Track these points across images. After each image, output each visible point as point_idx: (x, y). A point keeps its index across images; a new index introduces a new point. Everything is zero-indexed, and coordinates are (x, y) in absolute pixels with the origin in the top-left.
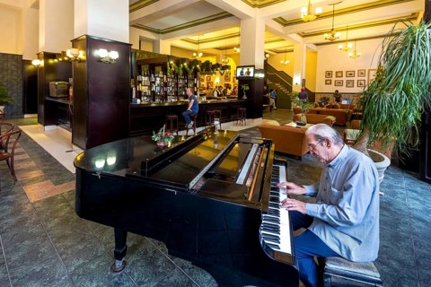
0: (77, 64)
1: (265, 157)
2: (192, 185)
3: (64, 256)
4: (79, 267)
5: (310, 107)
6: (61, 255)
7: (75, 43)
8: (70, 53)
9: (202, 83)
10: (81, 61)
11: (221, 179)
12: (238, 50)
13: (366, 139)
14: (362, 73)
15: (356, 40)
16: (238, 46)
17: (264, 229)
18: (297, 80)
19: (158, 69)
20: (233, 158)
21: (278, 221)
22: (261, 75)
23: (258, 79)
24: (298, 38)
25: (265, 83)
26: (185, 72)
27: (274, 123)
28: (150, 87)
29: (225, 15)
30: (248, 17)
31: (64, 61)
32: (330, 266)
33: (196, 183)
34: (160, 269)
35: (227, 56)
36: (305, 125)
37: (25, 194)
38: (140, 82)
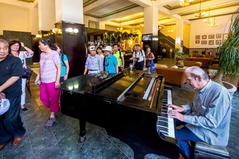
0: (58, 36)
1: (159, 85)
2: (118, 99)
3: (55, 133)
4: (63, 139)
5: (187, 56)
6: (54, 133)
7: (56, 25)
8: (54, 31)
9: (123, 45)
10: (59, 35)
11: (134, 96)
12: (143, 25)
13: (221, 75)
14: (219, 36)
15: (215, 16)
16: (143, 23)
17: (159, 124)
18: (178, 42)
19: (99, 37)
20: (140, 86)
21: (167, 120)
22: (156, 39)
23: (154, 41)
24: (179, 17)
25: (159, 43)
26: (113, 39)
27: (164, 66)
29: (135, 6)
30: (148, 6)
31: (51, 35)
32: (198, 146)
33: (121, 98)
34: (103, 143)
35: (136, 29)
36: (183, 67)
37: (36, 102)
38: (90, 45)
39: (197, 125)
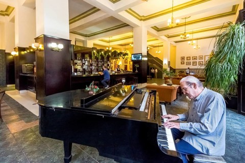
0: (39, 52)
8: (34, 46)
9: (112, 65)
10: (41, 50)
12: (132, 45)
14: (201, 58)
15: (197, 39)
16: (132, 43)
18: (165, 62)
19: (87, 56)
22: (146, 59)
23: (144, 61)
24: (166, 38)
26: (102, 58)
28: (82, 66)
29: (125, 25)
30: (138, 26)
31: (30, 52)
35: (125, 49)
37: (8, 128)
38: (76, 63)
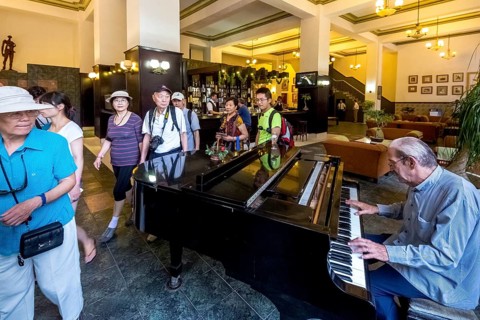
0: (131, 76)
1: (331, 177)
2: (249, 202)
3: (123, 268)
4: (137, 280)
5: (390, 119)
6: (120, 266)
7: (128, 54)
8: (124, 65)
10: (134, 73)
11: (281, 199)
12: (298, 55)
13: (465, 160)
14: (458, 77)
15: (449, 36)
16: (298, 50)
18: (371, 87)
19: (209, 79)
20: (292, 178)
21: (349, 250)
22: (326, 83)
23: (322, 87)
24: (373, 37)
25: (331, 91)
26: (238, 82)
27: (343, 139)
28: (201, 98)
29: (283, 16)
30: (308, 16)
31: (117, 73)
33: (253, 201)
34: (216, 291)
35: (284, 62)
36: (381, 141)
37: (86, 204)
38: (191, 93)
39: (418, 265)
